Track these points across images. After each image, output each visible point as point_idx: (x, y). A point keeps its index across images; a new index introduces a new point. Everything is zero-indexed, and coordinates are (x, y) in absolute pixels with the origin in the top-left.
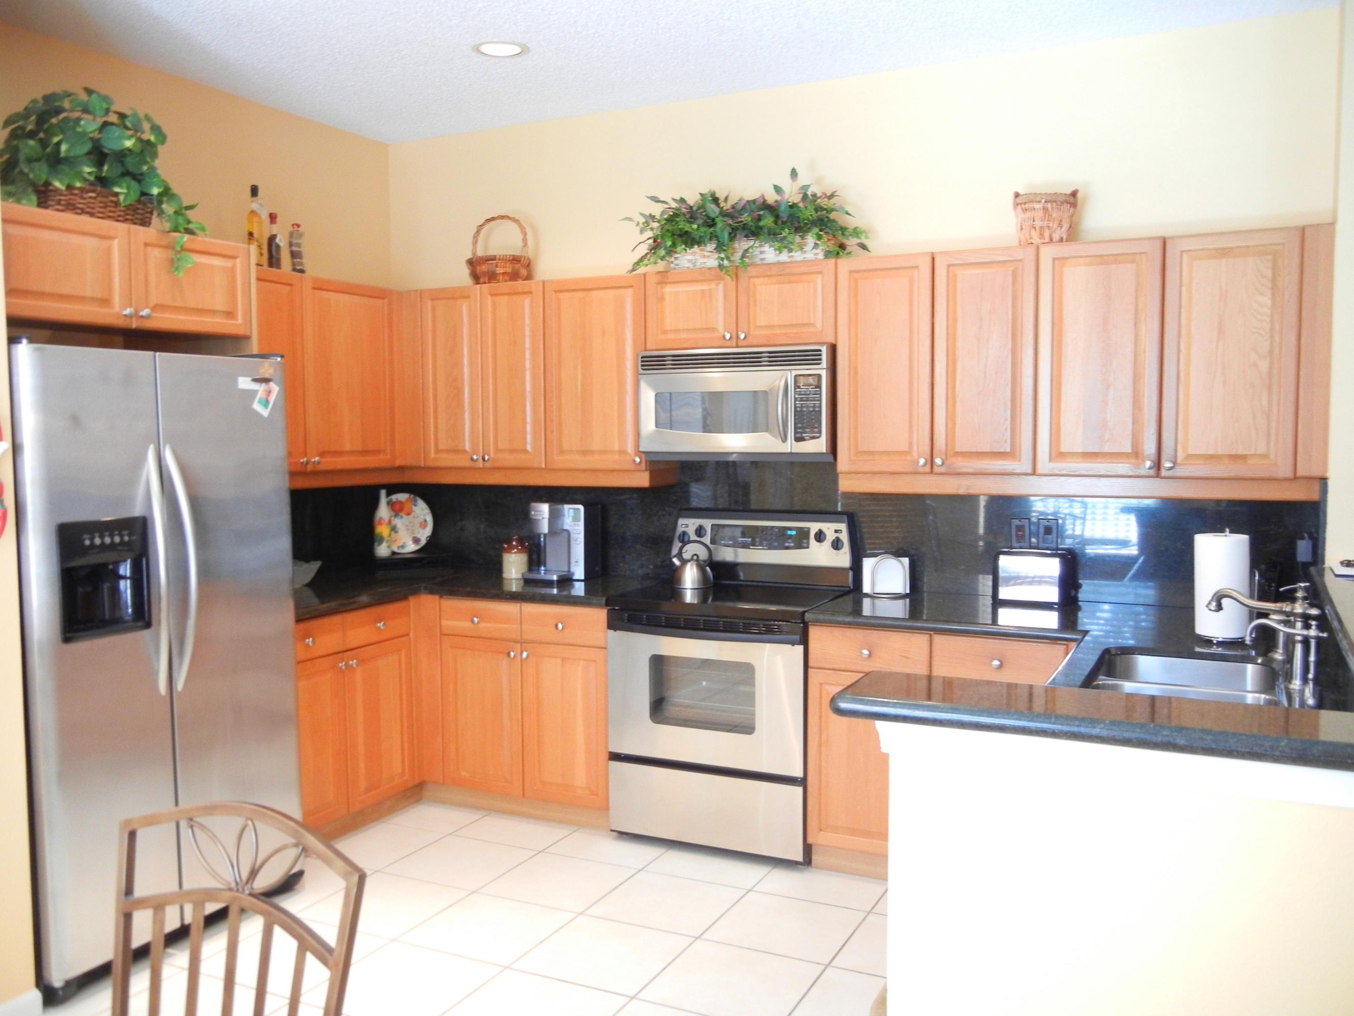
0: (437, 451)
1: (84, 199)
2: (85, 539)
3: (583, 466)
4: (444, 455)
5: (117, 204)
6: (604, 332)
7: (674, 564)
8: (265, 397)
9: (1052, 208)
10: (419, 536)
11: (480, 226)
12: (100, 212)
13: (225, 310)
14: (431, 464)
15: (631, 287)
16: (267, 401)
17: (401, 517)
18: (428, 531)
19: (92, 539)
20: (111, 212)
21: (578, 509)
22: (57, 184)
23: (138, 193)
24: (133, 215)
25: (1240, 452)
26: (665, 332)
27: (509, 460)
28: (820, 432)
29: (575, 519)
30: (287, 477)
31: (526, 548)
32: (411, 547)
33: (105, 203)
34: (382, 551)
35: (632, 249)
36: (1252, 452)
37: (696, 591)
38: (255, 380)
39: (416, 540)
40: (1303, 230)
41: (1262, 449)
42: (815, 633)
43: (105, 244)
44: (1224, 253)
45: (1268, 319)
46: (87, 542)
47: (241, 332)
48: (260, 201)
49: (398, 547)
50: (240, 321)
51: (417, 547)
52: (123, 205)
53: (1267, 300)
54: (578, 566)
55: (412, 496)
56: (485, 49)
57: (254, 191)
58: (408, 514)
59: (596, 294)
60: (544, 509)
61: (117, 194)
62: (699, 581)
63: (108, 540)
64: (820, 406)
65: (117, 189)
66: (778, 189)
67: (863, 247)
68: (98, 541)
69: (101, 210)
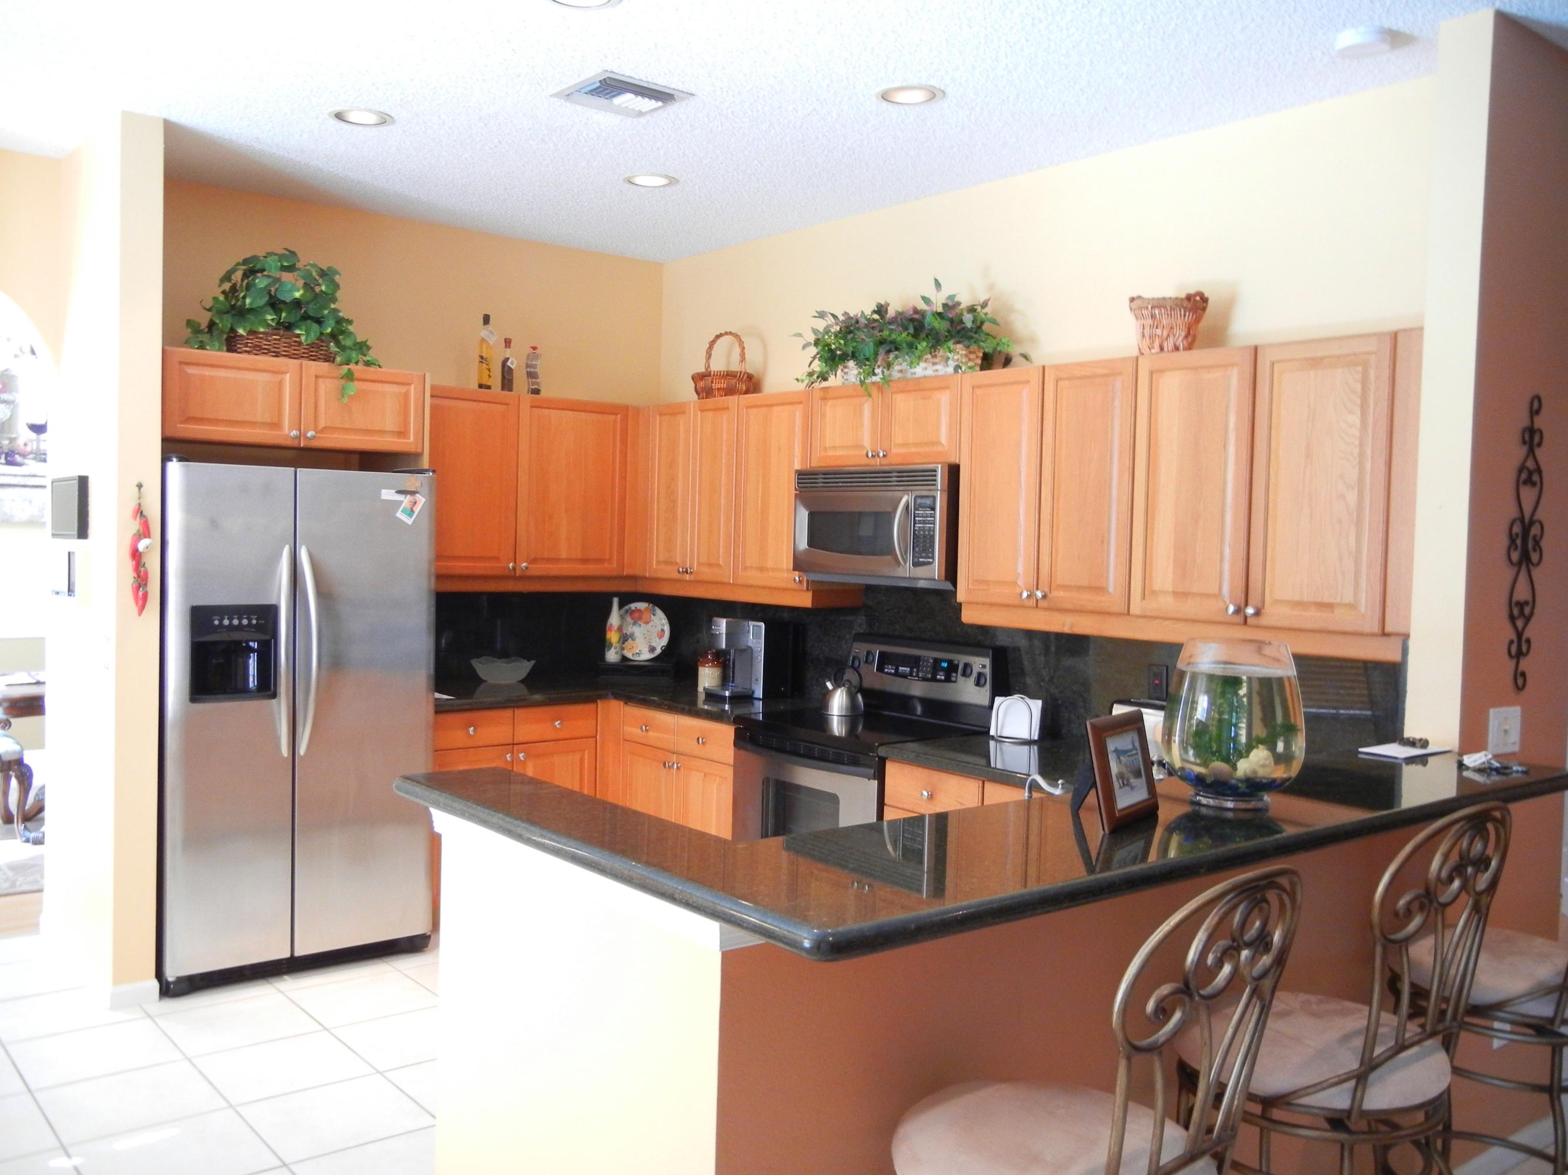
0: (658, 562)
1: (269, 341)
2: (215, 620)
3: (760, 583)
4: (663, 567)
5: (300, 343)
6: (779, 449)
7: (826, 687)
8: (409, 507)
9: (1161, 314)
10: (654, 644)
11: (712, 342)
12: (284, 351)
13: (395, 430)
14: (653, 575)
15: (801, 403)
16: (412, 511)
17: (640, 625)
18: (665, 641)
19: (221, 621)
20: (295, 350)
21: (760, 627)
22: (241, 331)
23: (318, 333)
24: (317, 352)
25: (1326, 600)
26: (825, 449)
27: (707, 573)
28: (933, 558)
29: (756, 636)
30: (433, 579)
31: (721, 663)
32: (646, 656)
33: (289, 343)
34: (612, 656)
35: (808, 363)
36: (1338, 600)
37: (844, 718)
38: (399, 492)
39: (652, 649)
40: (1395, 336)
41: (1348, 598)
42: (892, 770)
43: (278, 378)
44: (1315, 363)
45: (1357, 442)
46: (216, 622)
47: (412, 449)
48: (490, 328)
49: (633, 655)
50: (412, 440)
51: (652, 656)
52: (305, 344)
53: (1355, 419)
54: (757, 684)
55: (651, 605)
56: (638, 180)
57: (486, 319)
58: (647, 623)
59: (776, 409)
60: (722, 625)
61: (298, 336)
62: (847, 709)
63: (236, 622)
64: (934, 531)
65: (298, 332)
66: (926, 300)
67: (1025, 357)
68: (226, 622)
69: (286, 349)
